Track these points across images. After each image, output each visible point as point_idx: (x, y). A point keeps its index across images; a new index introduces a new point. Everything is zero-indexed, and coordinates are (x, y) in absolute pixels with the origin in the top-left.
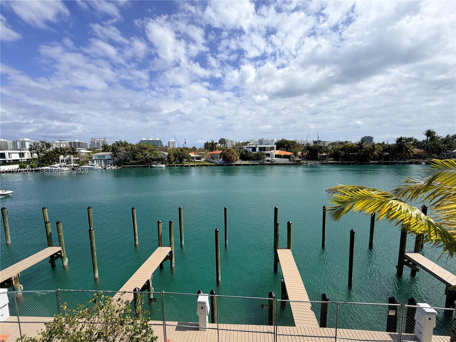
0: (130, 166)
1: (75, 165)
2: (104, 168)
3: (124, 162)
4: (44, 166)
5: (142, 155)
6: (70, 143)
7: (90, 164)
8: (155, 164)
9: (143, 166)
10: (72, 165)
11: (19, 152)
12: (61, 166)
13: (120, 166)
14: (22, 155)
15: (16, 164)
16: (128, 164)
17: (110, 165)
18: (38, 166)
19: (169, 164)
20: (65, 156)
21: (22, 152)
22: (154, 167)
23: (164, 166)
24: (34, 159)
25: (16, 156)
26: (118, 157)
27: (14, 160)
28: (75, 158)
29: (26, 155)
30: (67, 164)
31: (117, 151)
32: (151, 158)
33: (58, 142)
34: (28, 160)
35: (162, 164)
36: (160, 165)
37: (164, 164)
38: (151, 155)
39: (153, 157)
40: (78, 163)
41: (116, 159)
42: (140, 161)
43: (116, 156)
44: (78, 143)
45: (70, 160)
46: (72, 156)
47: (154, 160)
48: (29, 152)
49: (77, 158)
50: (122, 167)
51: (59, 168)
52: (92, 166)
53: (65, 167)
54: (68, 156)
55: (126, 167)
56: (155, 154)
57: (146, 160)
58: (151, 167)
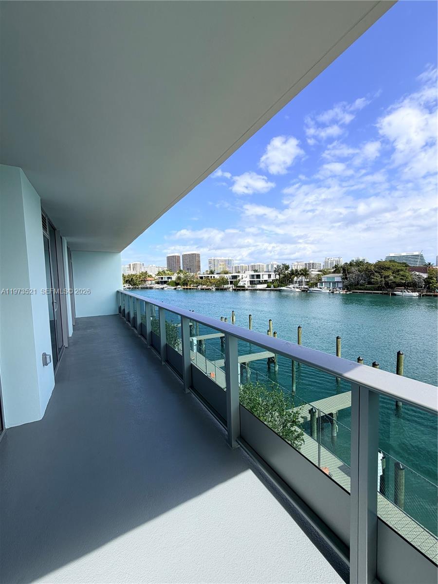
0: (363, 291)
1: (305, 287)
2: (332, 292)
3: (355, 286)
4: (282, 286)
5: (382, 278)
6: (306, 264)
7: (318, 287)
8: (402, 292)
9: (381, 293)
10: (303, 287)
11: (268, 273)
12: (294, 287)
13: (350, 291)
14: (270, 276)
15: (266, 283)
16: (361, 289)
17: (338, 289)
18: (278, 286)
19: (427, 292)
20: (298, 278)
21: (270, 273)
22: (398, 295)
23: (416, 294)
24: (277, 280)
25: (266, 278)
26: (348, 279)
27: (265, 281)
28: (306, 280)
29: (272, 276)
30: (299, 285)
31: (348, 273)
32: (394, 282)
33: (296, 263)
34: (273, 280)
35: (414, 291)
36: (408, 292)
37: (418, 292)
38: (395, 277)
39: (398, 280)
40: (307, 285)
41: (346, 282)
42: (377, 286)
43: (346, 278)
44: (313, 264)
45: (302, 281)
46: (304, 277)
47: (399, 285)
48: (273, 273)
49: (308, 280)
50: (353, 292)
51: (293, 289)
52: (320, 288)
53: (297, 288)
54: (300, 278)
55: (357, 292)
56: (403, 276)
57: (387, 284)
58: (394, 295)
